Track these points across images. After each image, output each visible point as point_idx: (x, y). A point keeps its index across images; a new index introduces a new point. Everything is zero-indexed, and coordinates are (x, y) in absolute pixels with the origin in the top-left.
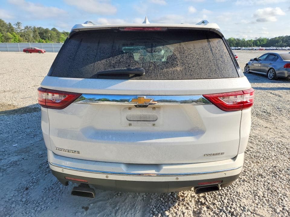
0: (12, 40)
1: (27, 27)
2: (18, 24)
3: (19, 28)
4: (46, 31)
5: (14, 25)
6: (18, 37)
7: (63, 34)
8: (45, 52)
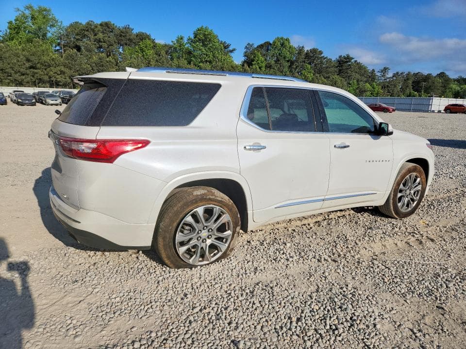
0: (369, 93)
1: (397, 73)
2: (385, 70)
3: (383, 76)
4: (427, 78)
5: (379, 72)
6: (378, 89)
7: (456, 82)
8: (394, 110)
